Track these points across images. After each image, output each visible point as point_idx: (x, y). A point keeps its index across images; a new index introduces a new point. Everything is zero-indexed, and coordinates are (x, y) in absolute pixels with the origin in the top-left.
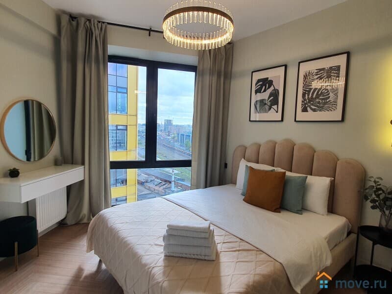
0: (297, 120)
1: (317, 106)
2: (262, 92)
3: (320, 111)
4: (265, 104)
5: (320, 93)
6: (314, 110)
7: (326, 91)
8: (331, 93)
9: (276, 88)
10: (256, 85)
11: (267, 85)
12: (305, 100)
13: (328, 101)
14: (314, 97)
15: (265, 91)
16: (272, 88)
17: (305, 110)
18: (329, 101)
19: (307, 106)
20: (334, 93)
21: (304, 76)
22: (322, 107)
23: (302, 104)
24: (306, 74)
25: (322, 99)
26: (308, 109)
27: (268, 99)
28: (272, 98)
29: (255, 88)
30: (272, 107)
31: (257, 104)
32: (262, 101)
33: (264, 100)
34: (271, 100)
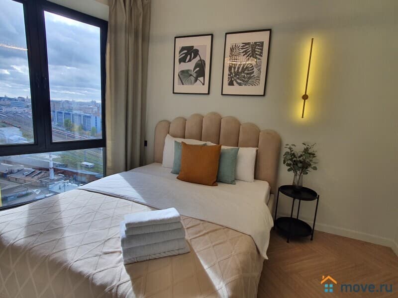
0: (223, 93)
1: (243, 81)
2: (187, 61)
3: (245, 85)
4: (191, 75)
5: (245, 67)
6: (240, 84)
7: (251, 66)
8: (255, 68)
9: (202, 59)
10: (180, 52)
11: (193, 54)
12: (231, 73)
13: (252, 75)
14: (240, 71)
15: (190, 60)
16: (198, 58)
17: (231, 84)
18: (253, 76)
19: (233, 79)
20: (258, 68)
21: (231, 49)
22: (247, 82)
23: (228, 78)
24: (233, 47)
25: (247, 74)
26: (234, 82)
27: (194, 70)
28: (198, 69)
29: (178, 55)
30: (199, 78)
31: (181, 74)
32: (187, 71)
33: (189, 70)
34: (197, 71)
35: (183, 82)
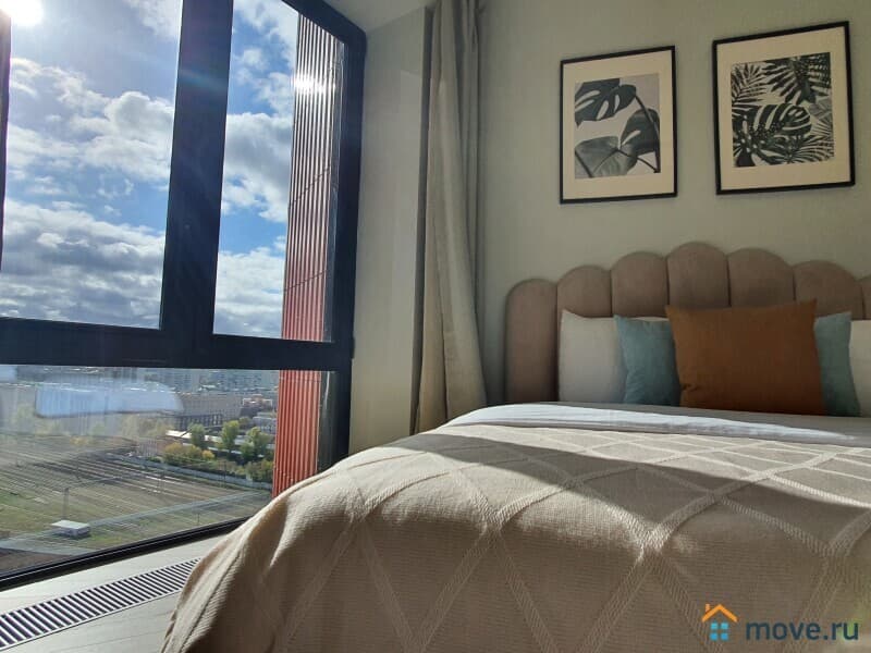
1: (780, 151)
2: (601, 115)
3: (789, 161)
5: (782, 117)
6: (772, 161)
7: (800, 113)
8: (812, 118)
9: (647, 106)
10: (577, 98)
11: (617, 97)
13: (806, 136)
14: (767, 127)
15: (610, 113)
16: (634, 107)
17: (744, 161)
18: (812, 137)
19: (748, 150)
20: (822, 117)
21: (732, 75)
22: (794, 152)
23: (735, 148)
24: (737, 71)
25: (791, 133)
26: (754, 157)
27: (623, 138)
28: (637, 132)
29: (573, 106)
30: (640, 157)
31: (583, 151)
32: (604, 141)
33: (608, 138)
34: (635, 138)
35: (592, 170)
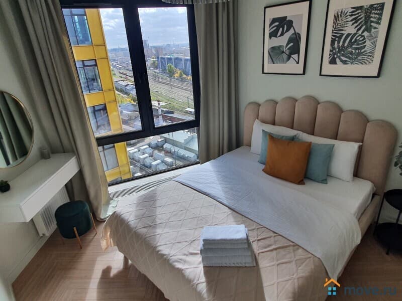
0: (322, 73)
1: (349, 58)
2: (279, 34)
3: (352, 63)
4: (283, 52)
5: (353, 40)
6: (345, 62)
7: (362, 38)
8: (367, 41)
9: (297, 31)
10: (270, 25)
11: (285, 26)
12: (334, 48)
13: (363, 51)
14: (346, 45)
15: (282, 34)
16: (291, 31)
17: (333, 62)
18: (365, 51)
19: (335, 56)
20: (372, 41)
21: (335, 16)
22: (355, 58)
24: (337, 14)
26: (337, 60)
27: (286, 47)
28: (292, 44)
30: (292, 56)
31: (272, 52)
33: (280, 46)
34: (290, 47)
35: (274, 60)
